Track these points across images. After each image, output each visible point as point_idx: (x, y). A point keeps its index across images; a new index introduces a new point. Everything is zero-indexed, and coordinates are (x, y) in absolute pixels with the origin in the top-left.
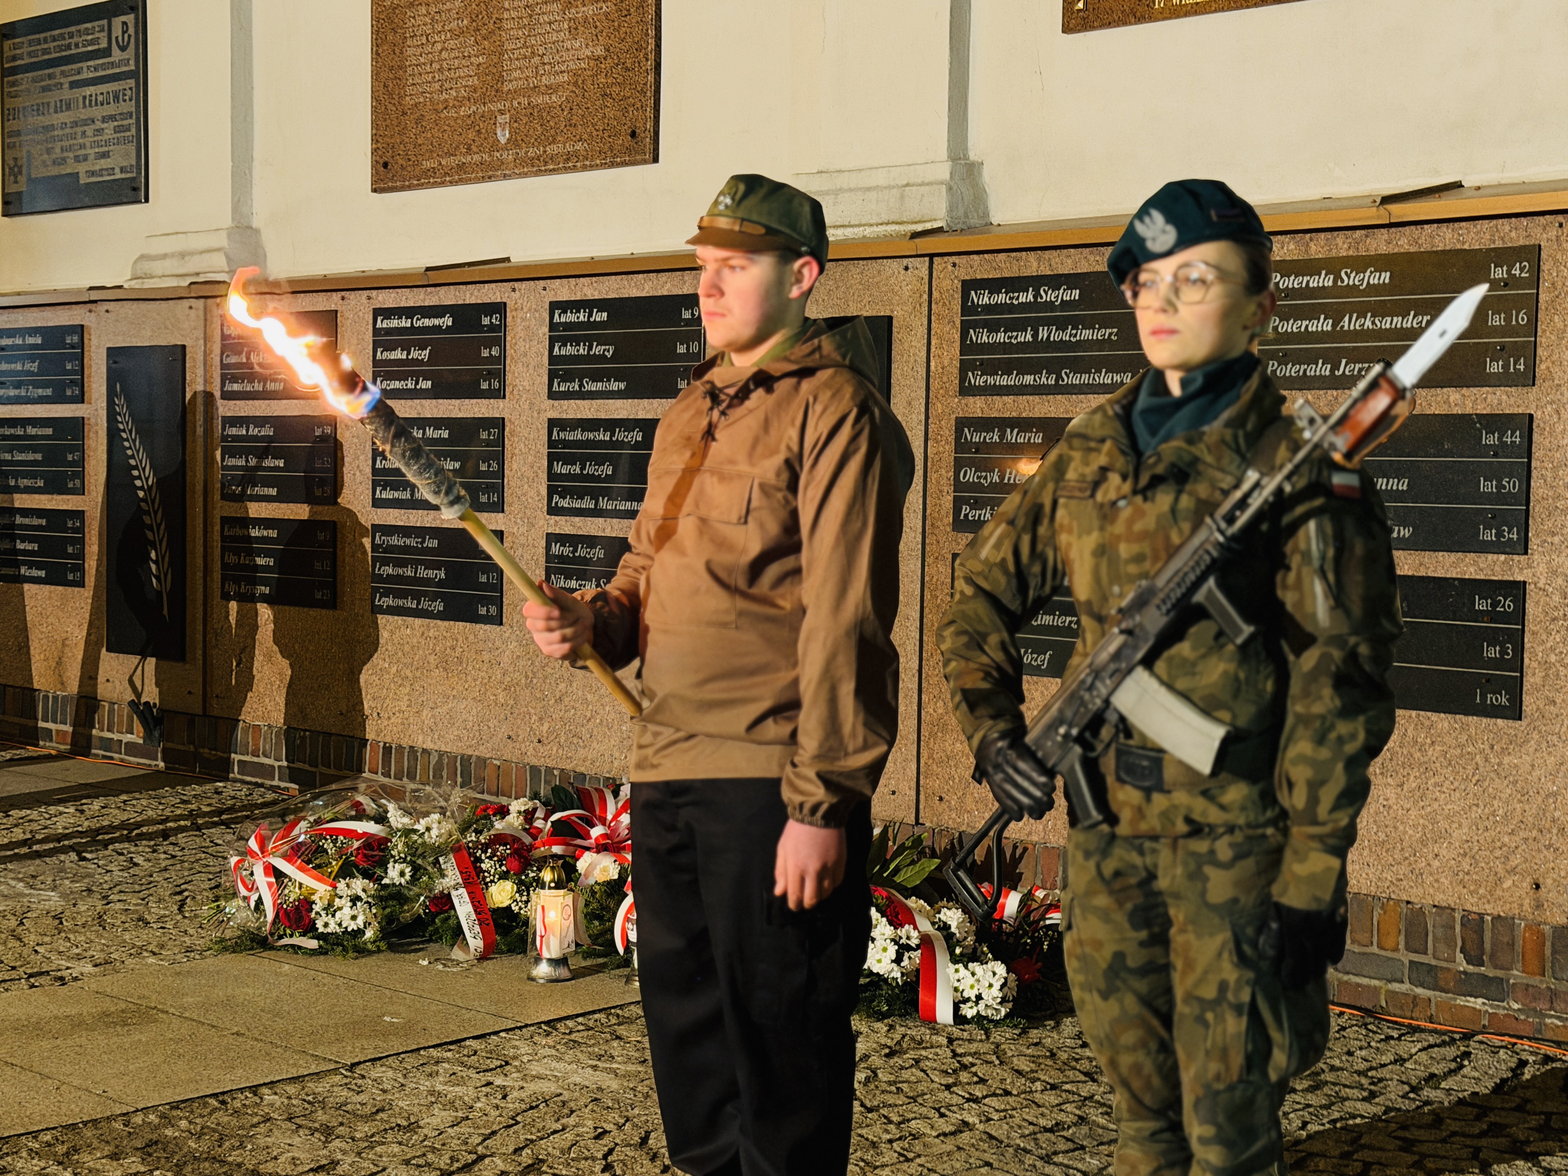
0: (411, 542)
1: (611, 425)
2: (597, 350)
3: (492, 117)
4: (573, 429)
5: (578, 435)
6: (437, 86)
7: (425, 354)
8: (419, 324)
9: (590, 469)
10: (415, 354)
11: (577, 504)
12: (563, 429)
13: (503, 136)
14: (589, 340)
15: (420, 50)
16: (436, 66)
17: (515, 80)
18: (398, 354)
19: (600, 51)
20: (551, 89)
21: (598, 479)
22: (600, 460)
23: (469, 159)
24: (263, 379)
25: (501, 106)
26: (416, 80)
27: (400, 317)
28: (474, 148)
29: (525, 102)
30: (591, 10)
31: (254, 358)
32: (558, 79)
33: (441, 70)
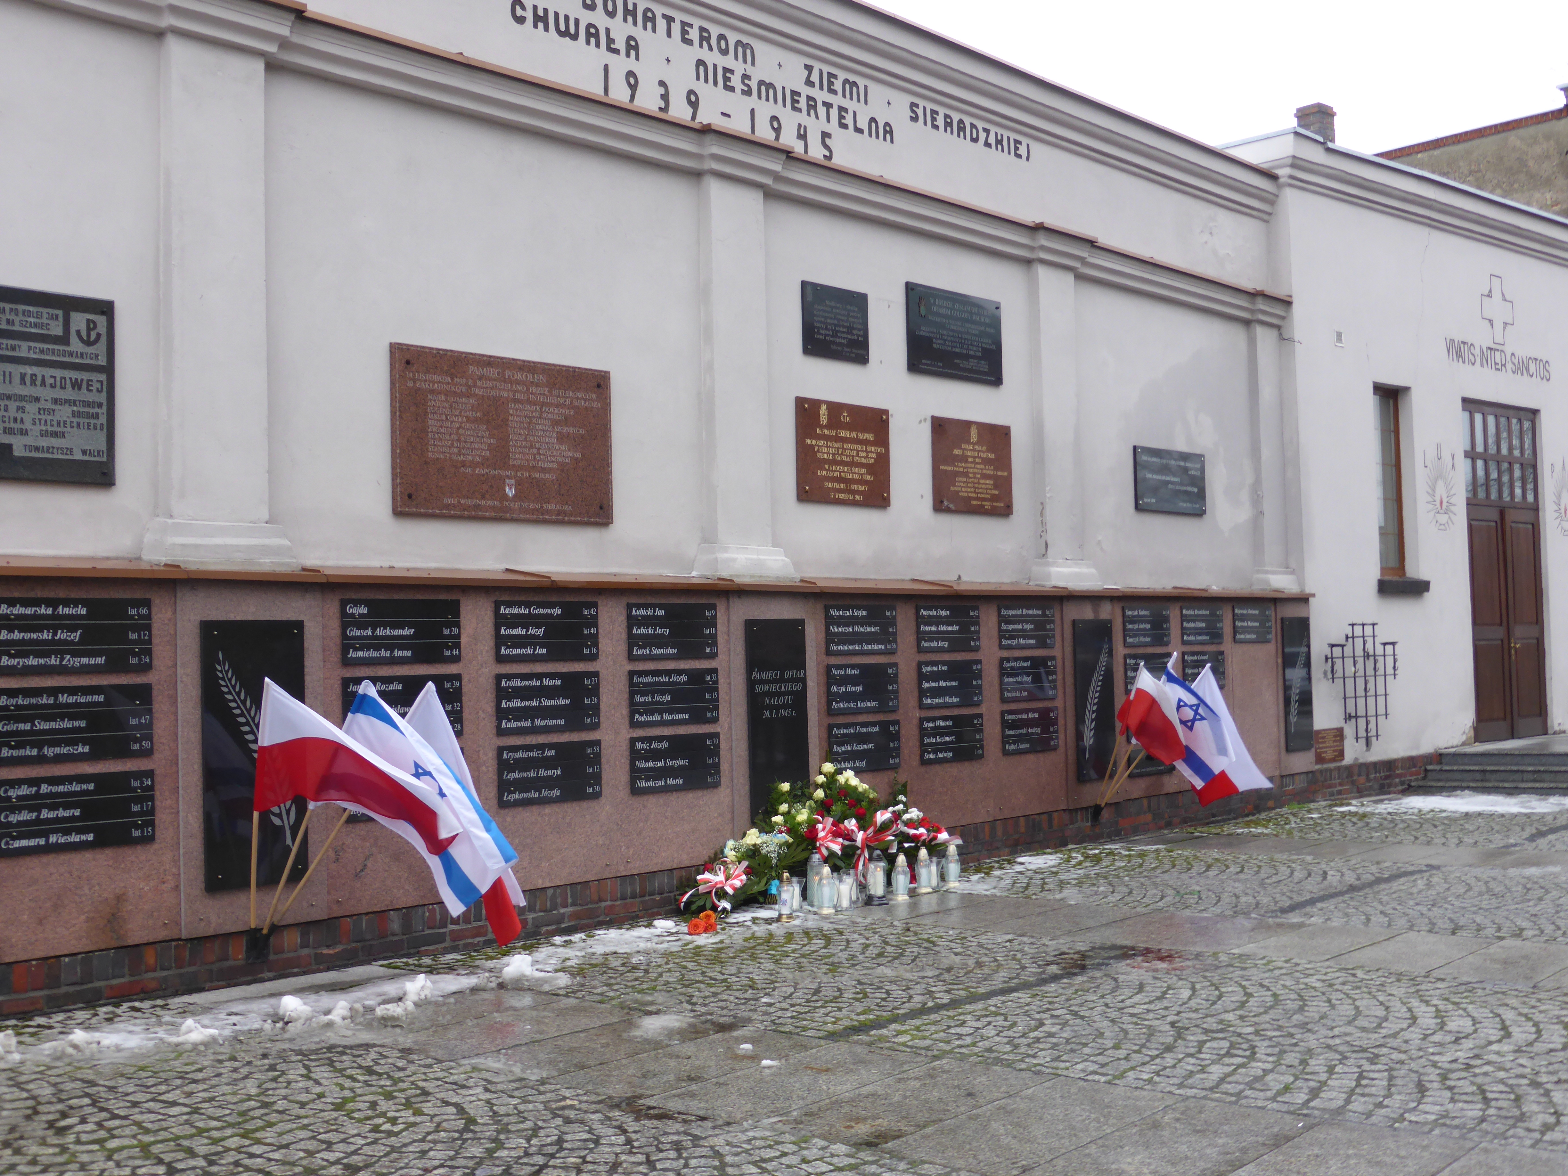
0: (534, 754)
1: (668, 673)
2: (659, 631)
3: (502, 480)
4: (646, 676)
5: (650, 679)
6: (456, 450)
7: (541, 632)
8: (536, 612)
9: (657, 698)
10: (532, 631)
11: (650, 718)
12: (640, 676)
13: (510, 492)
14: (655, 626)
15: (439, 424)
16: (454, 437)
17: (517, 458)
18: (519, 631)
19: (578, 455)
20: (543, 470)
21: (662, 703)
22: (663, 693)
23: (483, 502)
24: (390, 648)
25: (508, 473)
26: (437, 443)
27: (520, 607)
28: (487, 496)
29: (526, 474)
30: (572, 430)
31: (380, 632)
32: (550, 465)
33: (459, 440)
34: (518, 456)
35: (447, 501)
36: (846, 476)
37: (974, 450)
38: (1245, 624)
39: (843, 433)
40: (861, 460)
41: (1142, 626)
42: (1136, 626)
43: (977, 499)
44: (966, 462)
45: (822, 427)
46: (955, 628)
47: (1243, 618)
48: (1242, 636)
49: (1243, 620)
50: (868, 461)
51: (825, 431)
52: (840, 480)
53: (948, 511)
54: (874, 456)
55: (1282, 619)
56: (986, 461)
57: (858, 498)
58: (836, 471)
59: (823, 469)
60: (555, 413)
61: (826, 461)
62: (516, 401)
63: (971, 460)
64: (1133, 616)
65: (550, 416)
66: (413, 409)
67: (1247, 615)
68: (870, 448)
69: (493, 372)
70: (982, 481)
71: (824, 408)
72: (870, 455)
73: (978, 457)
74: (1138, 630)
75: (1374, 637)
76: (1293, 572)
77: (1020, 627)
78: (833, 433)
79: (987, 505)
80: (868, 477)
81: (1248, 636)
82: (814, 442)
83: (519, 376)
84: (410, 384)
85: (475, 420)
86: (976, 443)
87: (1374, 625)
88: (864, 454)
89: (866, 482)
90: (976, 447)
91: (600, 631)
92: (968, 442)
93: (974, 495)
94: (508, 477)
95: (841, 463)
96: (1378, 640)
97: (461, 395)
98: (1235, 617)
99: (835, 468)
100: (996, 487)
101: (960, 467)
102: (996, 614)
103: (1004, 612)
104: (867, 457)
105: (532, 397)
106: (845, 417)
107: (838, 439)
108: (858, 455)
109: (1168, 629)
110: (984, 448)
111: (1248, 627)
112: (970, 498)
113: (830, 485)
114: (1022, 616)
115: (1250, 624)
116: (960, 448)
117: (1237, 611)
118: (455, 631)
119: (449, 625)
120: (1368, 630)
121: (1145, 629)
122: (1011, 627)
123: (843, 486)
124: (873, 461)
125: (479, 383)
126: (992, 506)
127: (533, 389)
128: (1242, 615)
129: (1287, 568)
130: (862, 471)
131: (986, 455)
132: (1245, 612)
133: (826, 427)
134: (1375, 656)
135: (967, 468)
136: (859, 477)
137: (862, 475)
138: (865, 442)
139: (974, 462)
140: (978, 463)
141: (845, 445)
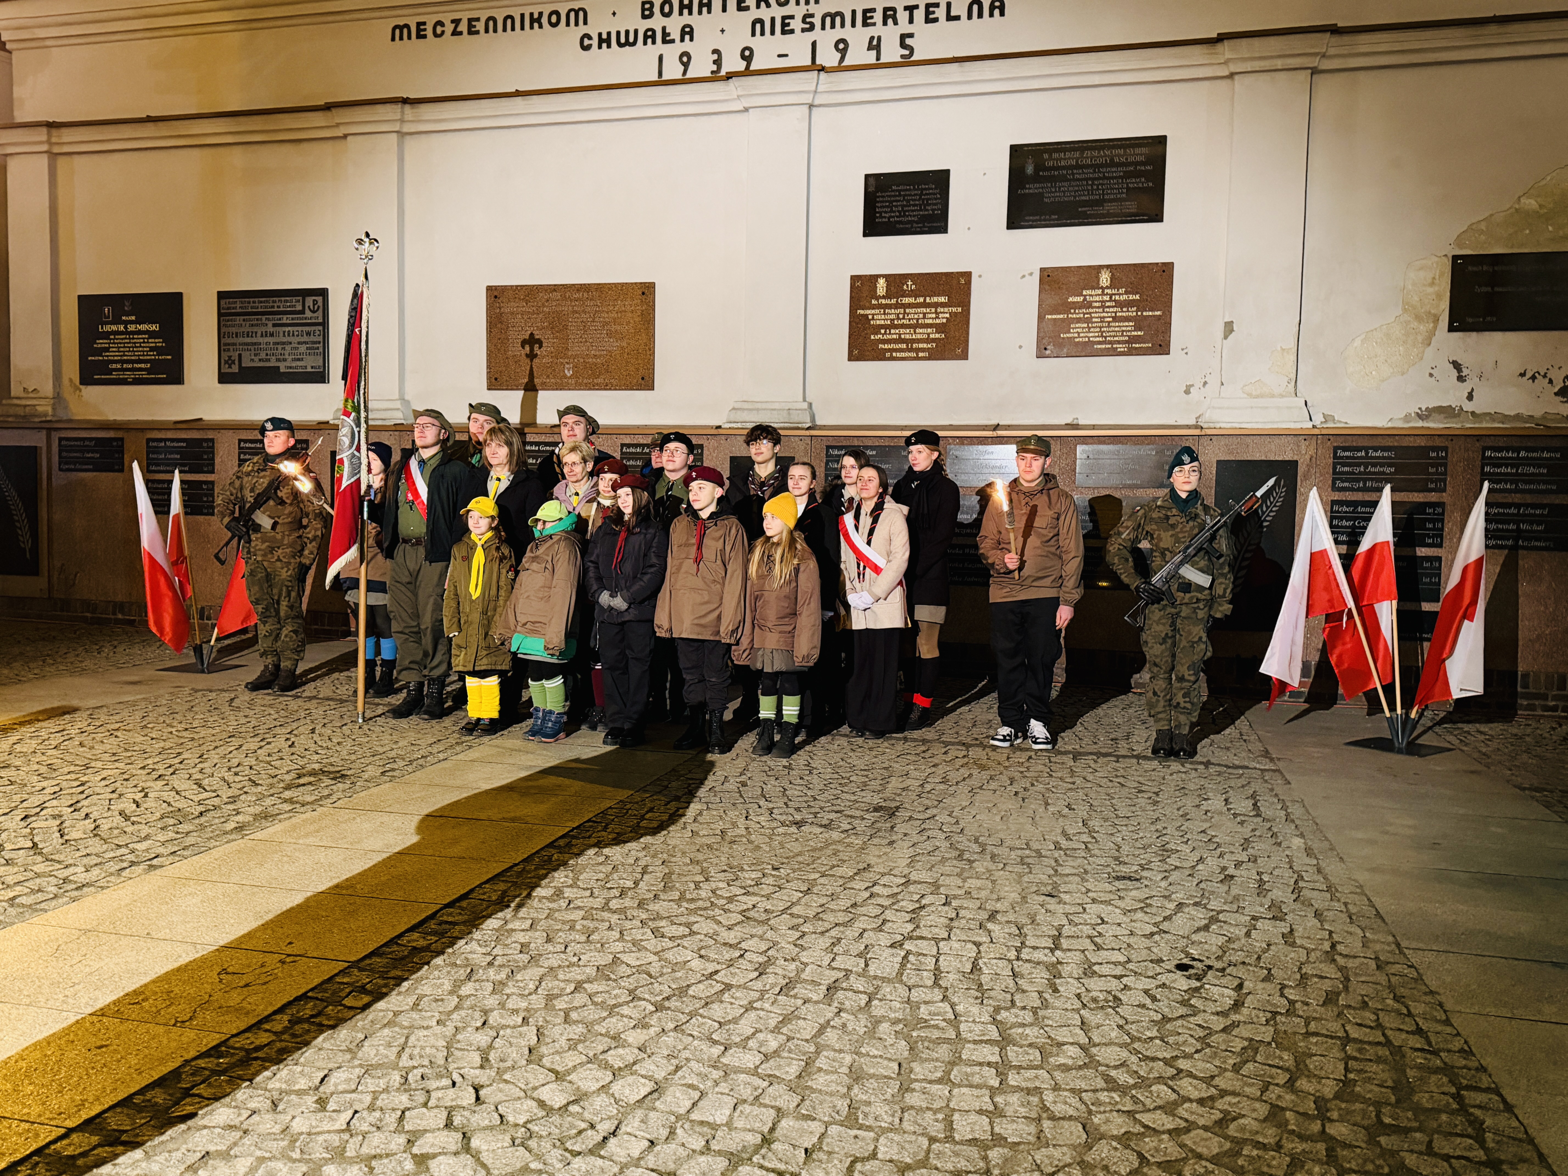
3: (562, 365)
13: (569, 373)
17: (575, 351)
20: (596, 356)
23: (548, 380)
25: (567, 360)
28: (551, 376)
29: (581, 360)
30: (619, 328)
32: (601, 353)
34: (576, 349)
35: (522, 381)
36: (907, 337)
37: (1103, 295)
39: (906, 300)
40: (930, 321)
42: (1361, 469)
43: (1104, 342)
44: (1089, 307)
45: (877, 298)
50: (938, 321)
51: (882, 301)
52: (900, 340)
53: (1058, 355)
54: (948, 315)
56: (1120, 304)
57: (921, 355)
58: (894, 334)
59: (877, 333)
60: (605, 318)
61: (882, 327)
62: (575, 313)
63: (1097, 304)
64: (1354, 458)
65: (601, 320)
68: (941, 310)
69: (557, 297)
70: (1115, 324)
71: (882, 282)
72: (941, 315)
73: (1111, 300)
78: (894, 301)
79: (1122, 347)
80: (937, 336)
82: (868, 312)
83: (577, 297)
84: (498, 311)
85: (543, 329)
86: (1108, 287)
88: (934, 316)
89: (933, 340)
90: (1109, 291)
92: (1095, 287)
93: (1099, 339)
94: (568, 363)
95: (903, 326)
99: (893, 331)
100: (1139, 328)
101: (1079, 313)
104: (937, 318)
105: (588, 309)
106: (909, 286)
107: (897, 306)
108: (924, 318)
110: (1122, 291)
112: (1092, 343)
113: (886, 346)
116: (1082, 295)
123: (904, 346)
124: (945, 321)
125: (546, 305)
126: (1130, 348)
127: (588, 304)
130: (929, 330)
131: (1124, 297)
133: (884, 297)
135: (1090, 313)
136: (925, 336)
137: (928, 334)
138: (936, 305)
139: (1103, 307)
140: (1109, 307)
141: (907, 311)
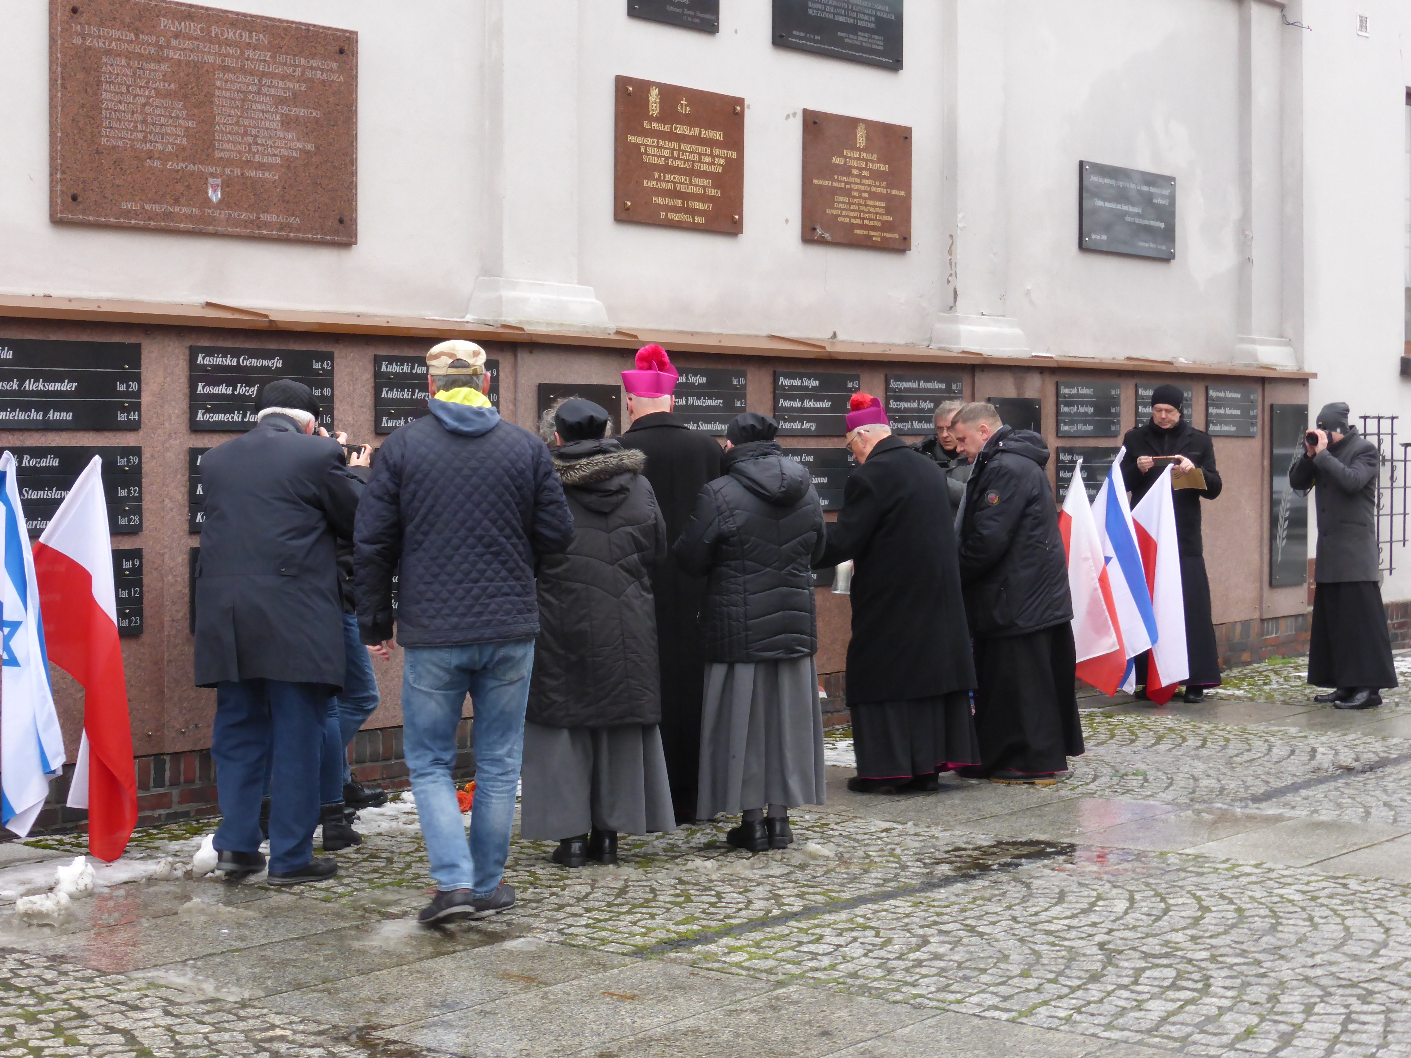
2: (417, 395)
3: (203, 178)
6: (140, 136)
8: (247, 363)
10: (241, 390)
13: (215, 196)
14: (410, 388)
15: (117, 98)
16: (137, 117)
17: (225, 148)
18: (223, 389)
19: (310, 147)
20: (262, 166)
23: (177, 209)
24: (44, 408)
25: (212, 169)
26: (114, 124)
27: (225, 356)
28: (183, 200)
29: (238, 172)
30: (302, 112)
31: (29, 385)
32: (271, 160)
33: (144, 122)
34: (226, 146)
35: (126, 206)
36: (682, 188)
37: (860, 159)
38: (1222, 411)
39: (681, 129)
40: (704, 168)
41: (1082, 410)
42: (1075, 409)
43: (862, 227)
44: (849, 174)
45: (651, 119)
46: (826, 404)
47: (1219, 403)
48: (1217, 428)
49: (1218, 407)
50: (713, 169)
51: (655, 125)
52: (674, 194)
53: (822, 242)
54: (722, 162)
55: (1272, 406)
56: (876, 175)
57: (698, 220)
58: (670, 181)
59: (651, 177)
60: (280, 88)
61: (656, 167)
62: (226, 69)
63: (855, 172)
64: (1071, 396)
65: (273, 91)
66: (80, 76)
67: (1225, 399)
68: (717, 151)
69: (194, 28)
70: (870, 203)
71: (654, 92)
72: (717, 160)
73: (866, 169)
74: (1077, 414)
75: (1392, 434)
76: (1289, 343)
77: (914, 405)
78: (667, 128)
79: (876, 236)
80: (712, 192)
81: (1225, 428)
82: (640, 140)
83: (230, 34)
84: (78, 41)
85: (168, 95)
86: (865, 150)
87: (1393, 418)
88: (708, 159)
89: (710, 199)
90: (864, 155)
91: (336, 392)
92: (853, 147)
93: (858, 221)
94: (212, 175)
95: (676, 171)
96: (1398, 440)
97: (150, 59)
98: (1208, 402)
99: (668, 177)
100: (888, 211)
101: (840, 182)
102: (882, 387)
103: (893, 384)
104: (713, 163)
105: (248, 65)
106: (684, 107)
107: (672, 137)
108: (700, 161)
109: (1118, 415)
110: (875, 157)
111: (1225, 415)
112: (853, 226)
113: (661, 201)
114: (918, 390)
115: (1229, 411)
116: (841, 155)
117: (1211, 393)
118: (134, 386)
119: (125, 378)
120: (1386, 425)
121: (1086, 414)
122: (903, 405)
123: (679, 203)
124: (720, 170)
125: (174, 43)
126: (882, 238)
127: (250, 53)
128: (1218, 398)
129: (1282, 338)
130: (706, 182)
131: (876, 166)
132: (1222, 395)
133: (658, 119)
134: (1392, 460)
135: (850, 183)
136: (701, 191)
137: (704, 188)
138: (710, 143)
139: (859, 176)
140: (865, 177)
141: (683, 146)
